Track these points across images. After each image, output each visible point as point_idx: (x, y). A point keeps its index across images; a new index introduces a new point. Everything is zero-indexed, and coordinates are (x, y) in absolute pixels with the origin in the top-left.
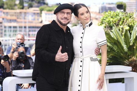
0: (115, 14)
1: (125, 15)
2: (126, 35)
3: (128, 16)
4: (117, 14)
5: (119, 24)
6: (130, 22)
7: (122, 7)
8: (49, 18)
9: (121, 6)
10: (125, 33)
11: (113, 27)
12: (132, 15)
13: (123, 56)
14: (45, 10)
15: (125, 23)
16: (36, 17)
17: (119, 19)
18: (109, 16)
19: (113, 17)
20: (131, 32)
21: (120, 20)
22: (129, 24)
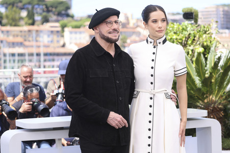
0: (181, 28)
1: (196, 29)
2: (198, 61)
3: (201, 30)
4: (184, 27)
5: (187, 44)
6: (205, 40)
7: (191, 17)
8: (76, 38)
9: (189, 15)
10: (197, 58)
12: (208, 30)
14: (69, 27)
15: (198, 41)
16: (55, 38)
17: (187, 36)
18: (171, 31)
19: (178, 32)
20: (206, 56)
21: (189, 37)
22: (203, 44)
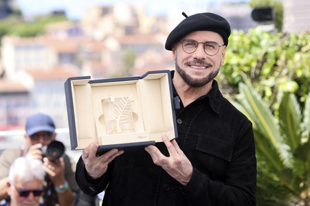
0: (247, 41)
1: (279, 43)
3: (291, 45)
4: (255, 40)
5: (260, 75)
6: (299, 65)
9: (265, 14)
11: (241, 85)
12: (304, 43)
13: (279, 182)
15: (283, 68)
17: (260, 57)
19: (242, 51)
20: (302, 99)
21: (265, 60)
22: (295, 74)
